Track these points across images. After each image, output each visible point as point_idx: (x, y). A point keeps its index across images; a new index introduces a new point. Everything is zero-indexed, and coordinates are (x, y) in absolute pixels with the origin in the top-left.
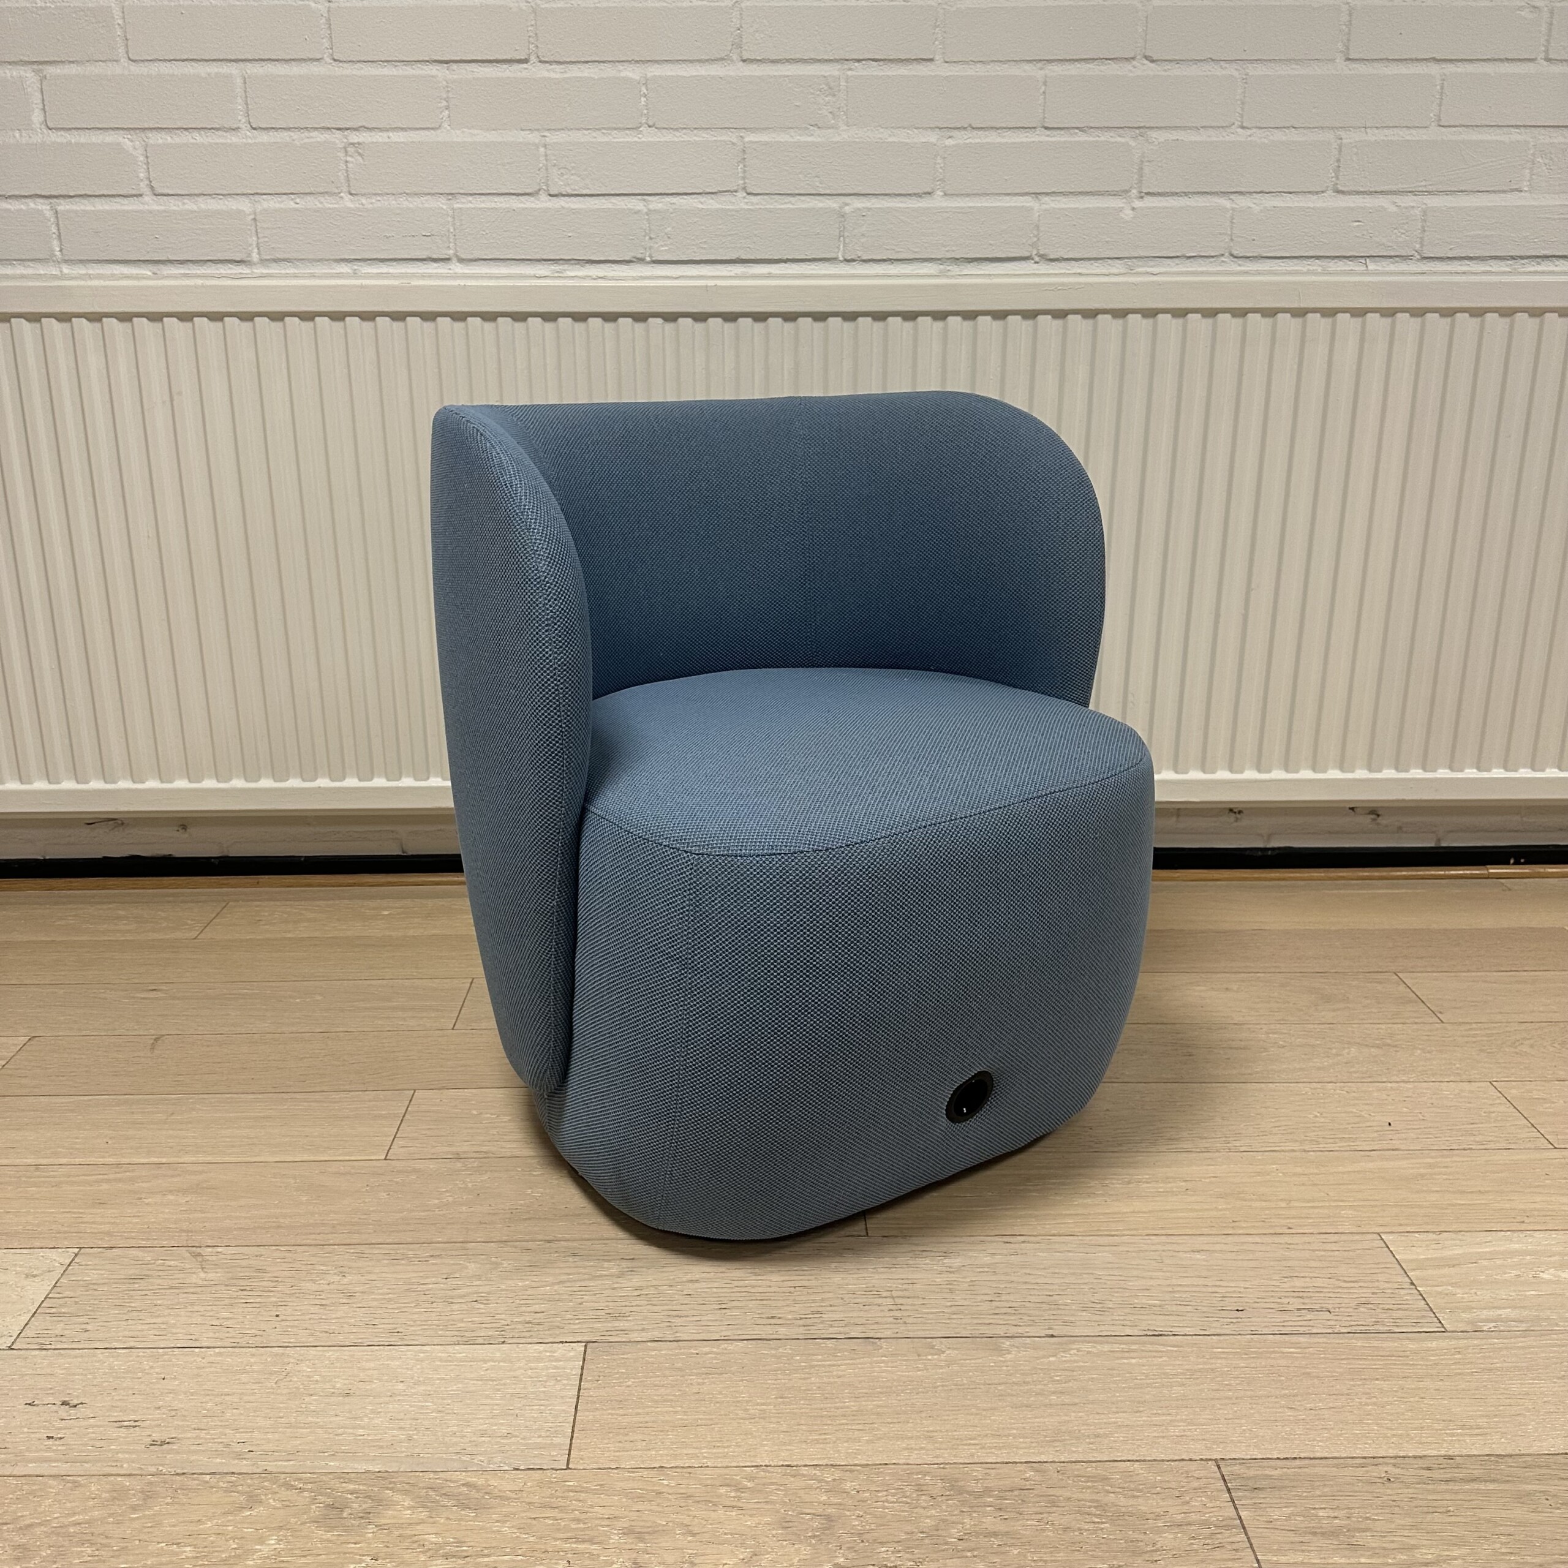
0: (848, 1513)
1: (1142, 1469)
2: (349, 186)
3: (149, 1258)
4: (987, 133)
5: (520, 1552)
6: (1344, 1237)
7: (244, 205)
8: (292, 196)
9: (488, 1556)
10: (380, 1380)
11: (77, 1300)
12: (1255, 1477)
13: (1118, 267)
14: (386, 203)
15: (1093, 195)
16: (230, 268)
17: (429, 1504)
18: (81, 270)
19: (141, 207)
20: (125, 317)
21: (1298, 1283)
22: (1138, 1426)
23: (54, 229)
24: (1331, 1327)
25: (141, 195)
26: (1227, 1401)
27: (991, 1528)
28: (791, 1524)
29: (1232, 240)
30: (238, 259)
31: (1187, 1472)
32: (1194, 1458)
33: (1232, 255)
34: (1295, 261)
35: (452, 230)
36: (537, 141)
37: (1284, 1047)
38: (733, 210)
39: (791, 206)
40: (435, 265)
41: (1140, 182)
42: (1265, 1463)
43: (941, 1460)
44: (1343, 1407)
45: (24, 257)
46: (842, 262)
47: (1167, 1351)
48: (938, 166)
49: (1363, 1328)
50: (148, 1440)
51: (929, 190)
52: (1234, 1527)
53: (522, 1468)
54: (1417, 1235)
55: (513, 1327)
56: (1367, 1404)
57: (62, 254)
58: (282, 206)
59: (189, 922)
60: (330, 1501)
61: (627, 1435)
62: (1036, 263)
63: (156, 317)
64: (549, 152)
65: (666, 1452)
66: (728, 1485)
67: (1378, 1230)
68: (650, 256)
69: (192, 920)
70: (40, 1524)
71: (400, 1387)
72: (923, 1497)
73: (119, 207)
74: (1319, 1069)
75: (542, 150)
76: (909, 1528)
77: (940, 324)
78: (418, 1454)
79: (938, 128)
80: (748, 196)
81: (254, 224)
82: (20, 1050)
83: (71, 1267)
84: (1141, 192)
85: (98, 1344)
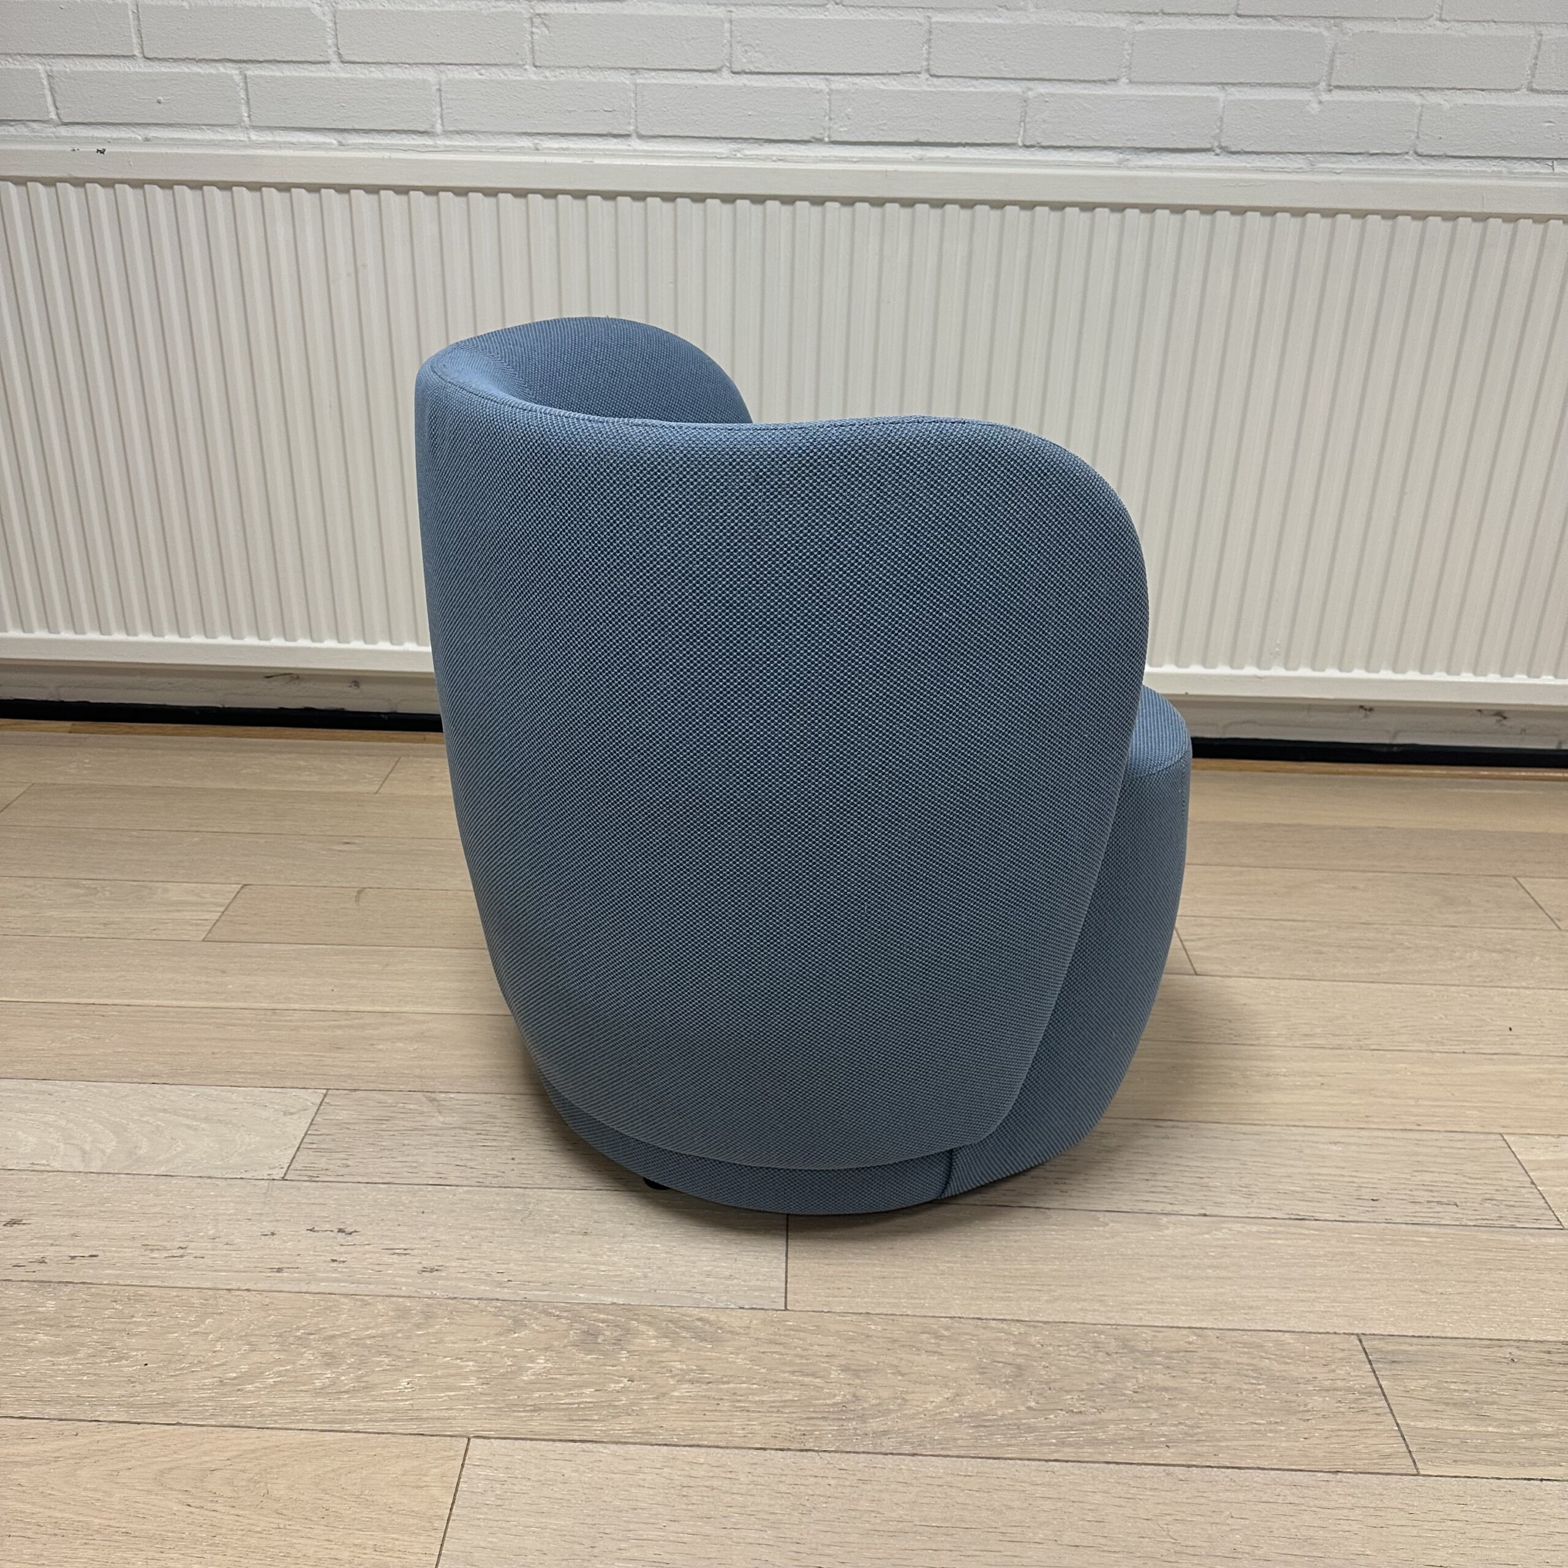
0: (1035, 1364)
1: (1292, 1339)
2: (534, 58)
3: (390, 1101)
4: (1177, 19)
5: (754, 1381)
6: (1468, 1136)
7: (429, 75)
8: (477, 67)
9: (728, 1383)
10: (612, 1222)
11: (333, 1137)
12: (1393, 1352)
13: (1299, 162)
14: (570, 77)
15: (1281, 87)
16: (413, 139)
17: (672, 1335)
18: (267, 137)
19: (329, 74)
20: (314, 188)
21: (1427, 1177)
22: (1286, 1300)
23: (242, 95)
24: (1458, 1219)
25: (328, 62)
26: (1366, 1283)
27: (1161, 1384)
28: (986, 1370)
29: (1418, 137)
30: (422, 129)
31: (1332, 1344)
32: (1338, 1331)
33: (1416, 153)
34: (1481, 161)
35: (633, 106)
36: (722, 16)
37: (1409, 948)
38: (915, 92)
39: (974, 90)
40: (615, 140)
41: (1330, 74)
42: (1401, 1340)
43: (1113, 1322)
44: (1470, 1293)
45: (212, 122)
46: (1020, 147)
47: (1309, 1235)
48: (1125, 52)
49: (1487, 1222)
50: (420, 1267)
51: (1115, 77)
52: (1376, 1394)
53: (746, 1307)
54: (1537, 1137)
56: (1492, 1292)
57: (250, 120)
58: (467, 76)
59: (367, 775)
60: (585, 1328)
61: (834, 1283)
62: (1217, 155)
63: (343, 189)
64: (734, 28)
65: (870, 1300)
66: (928, 1333)
67: (1502, 1131)
68: (829, 137)
69: (370, 774)
70: (340, 1336)
71: (630, 1229)
72: (1100, 1353)
73: (307, 74)
74: (1443, 971)
75: (727, 25)
76: (1089, 1380)
77: (1117, 216)
78: (655, 1290)
79: (1129, 12)
80: (931, 78)
81: (438, 94)
82: (235, 897)
83: (322, 1107)
84: (1330, 85)
85: (360, 1179)
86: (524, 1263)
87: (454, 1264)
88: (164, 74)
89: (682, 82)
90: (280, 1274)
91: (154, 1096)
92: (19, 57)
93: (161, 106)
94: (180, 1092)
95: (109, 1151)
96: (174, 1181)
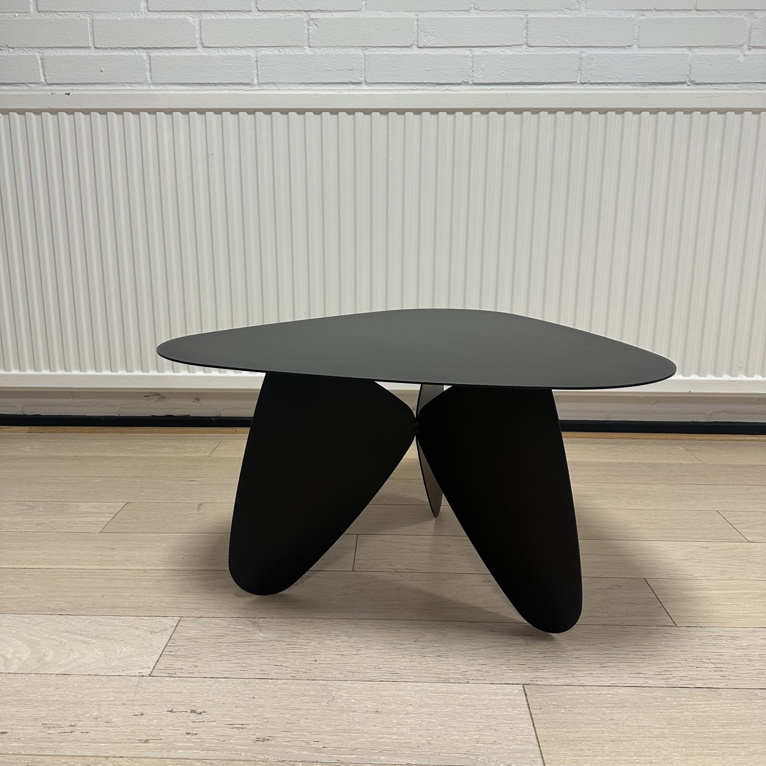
2: (309, 42)
3: (225, 624)
4: (663, 13)
7: (252, 53)
8: (278, 48)
10: (396, 704)
14: (329, 51)
15: (722, 48)
16: (241, 87)
18: (162, 87)
19: (196, 54)
20: (185, 111)
23: (148, 66)
25: (196, 48)
30: (246, 82)
35: (364, 67)
36: (413, 17)
38: (520, 55)
39: (552, 53)
40: (353, 85)
41: (749, 40)
45: (131, 82)
46: (579, 84)
48: (635, 31)
50: (254, 738)
51: (630, 44)
55: (470, 673)
57: (152, 80)
58: (272, 53)
62: (689, 85)
63: (202, 111)
64: (419, 24)
68: (472, 81)
69: (204, 448)
71: (410, 709)
73: (184, 54)
75: (416, 22)
77: (637, 116)
78: (439, 754)
79: (637, 10)
80: (528, 48)
81: (256, 63)
82: (121, 509)
83: (177, 628)
84: (750, 46)
85: (205, 675)
86: (334, 734)
87: (280, 735)
88: (106, 56)
89: (391, 53)
90: (145, 744)
91: (61, 623)
92: (26, 49)
93: (102, 73)
94: (78, 620)
95: (24, 659)
96: (70, 678)
